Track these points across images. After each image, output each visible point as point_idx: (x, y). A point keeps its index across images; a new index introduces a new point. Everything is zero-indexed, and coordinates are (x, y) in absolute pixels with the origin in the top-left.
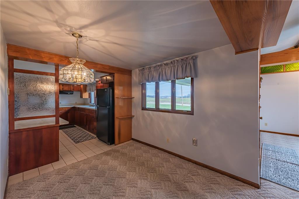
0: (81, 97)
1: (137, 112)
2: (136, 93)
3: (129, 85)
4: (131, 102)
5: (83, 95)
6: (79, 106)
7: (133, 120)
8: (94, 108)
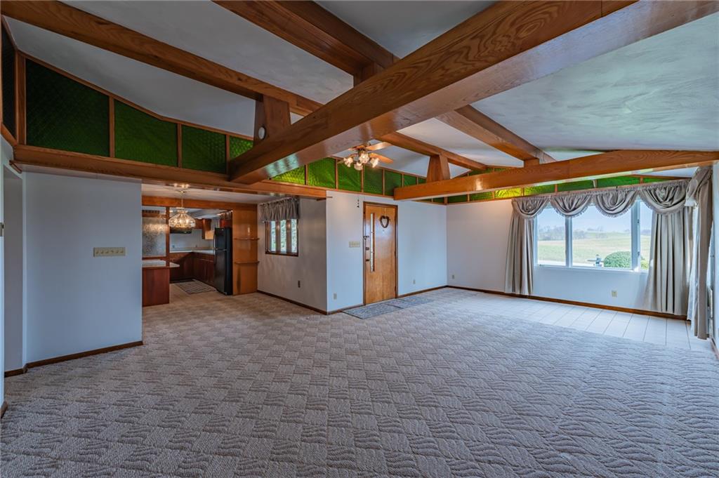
0: (203, 237)
1: (262, 256)
2: (261, 234)
3: (254, 224)
4: (257, 243)
5: (206, 234)
6: (199, 251)
7: (259, 267)
8: (212, 252)
